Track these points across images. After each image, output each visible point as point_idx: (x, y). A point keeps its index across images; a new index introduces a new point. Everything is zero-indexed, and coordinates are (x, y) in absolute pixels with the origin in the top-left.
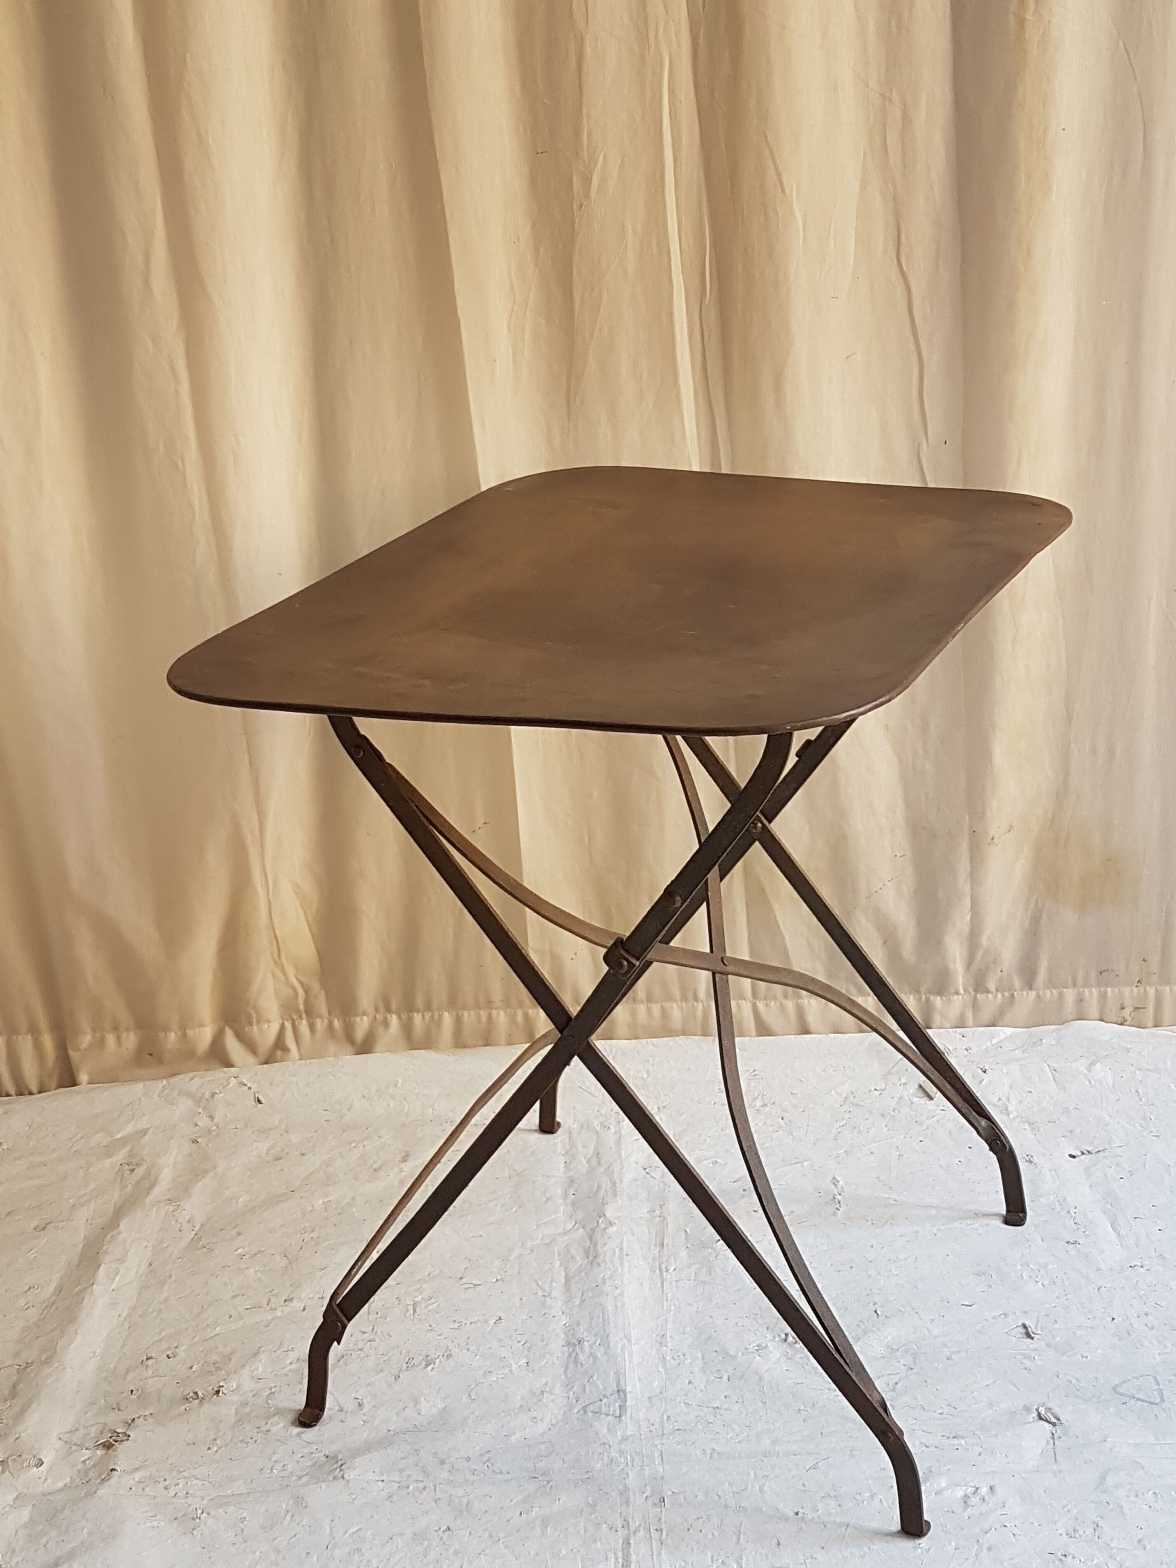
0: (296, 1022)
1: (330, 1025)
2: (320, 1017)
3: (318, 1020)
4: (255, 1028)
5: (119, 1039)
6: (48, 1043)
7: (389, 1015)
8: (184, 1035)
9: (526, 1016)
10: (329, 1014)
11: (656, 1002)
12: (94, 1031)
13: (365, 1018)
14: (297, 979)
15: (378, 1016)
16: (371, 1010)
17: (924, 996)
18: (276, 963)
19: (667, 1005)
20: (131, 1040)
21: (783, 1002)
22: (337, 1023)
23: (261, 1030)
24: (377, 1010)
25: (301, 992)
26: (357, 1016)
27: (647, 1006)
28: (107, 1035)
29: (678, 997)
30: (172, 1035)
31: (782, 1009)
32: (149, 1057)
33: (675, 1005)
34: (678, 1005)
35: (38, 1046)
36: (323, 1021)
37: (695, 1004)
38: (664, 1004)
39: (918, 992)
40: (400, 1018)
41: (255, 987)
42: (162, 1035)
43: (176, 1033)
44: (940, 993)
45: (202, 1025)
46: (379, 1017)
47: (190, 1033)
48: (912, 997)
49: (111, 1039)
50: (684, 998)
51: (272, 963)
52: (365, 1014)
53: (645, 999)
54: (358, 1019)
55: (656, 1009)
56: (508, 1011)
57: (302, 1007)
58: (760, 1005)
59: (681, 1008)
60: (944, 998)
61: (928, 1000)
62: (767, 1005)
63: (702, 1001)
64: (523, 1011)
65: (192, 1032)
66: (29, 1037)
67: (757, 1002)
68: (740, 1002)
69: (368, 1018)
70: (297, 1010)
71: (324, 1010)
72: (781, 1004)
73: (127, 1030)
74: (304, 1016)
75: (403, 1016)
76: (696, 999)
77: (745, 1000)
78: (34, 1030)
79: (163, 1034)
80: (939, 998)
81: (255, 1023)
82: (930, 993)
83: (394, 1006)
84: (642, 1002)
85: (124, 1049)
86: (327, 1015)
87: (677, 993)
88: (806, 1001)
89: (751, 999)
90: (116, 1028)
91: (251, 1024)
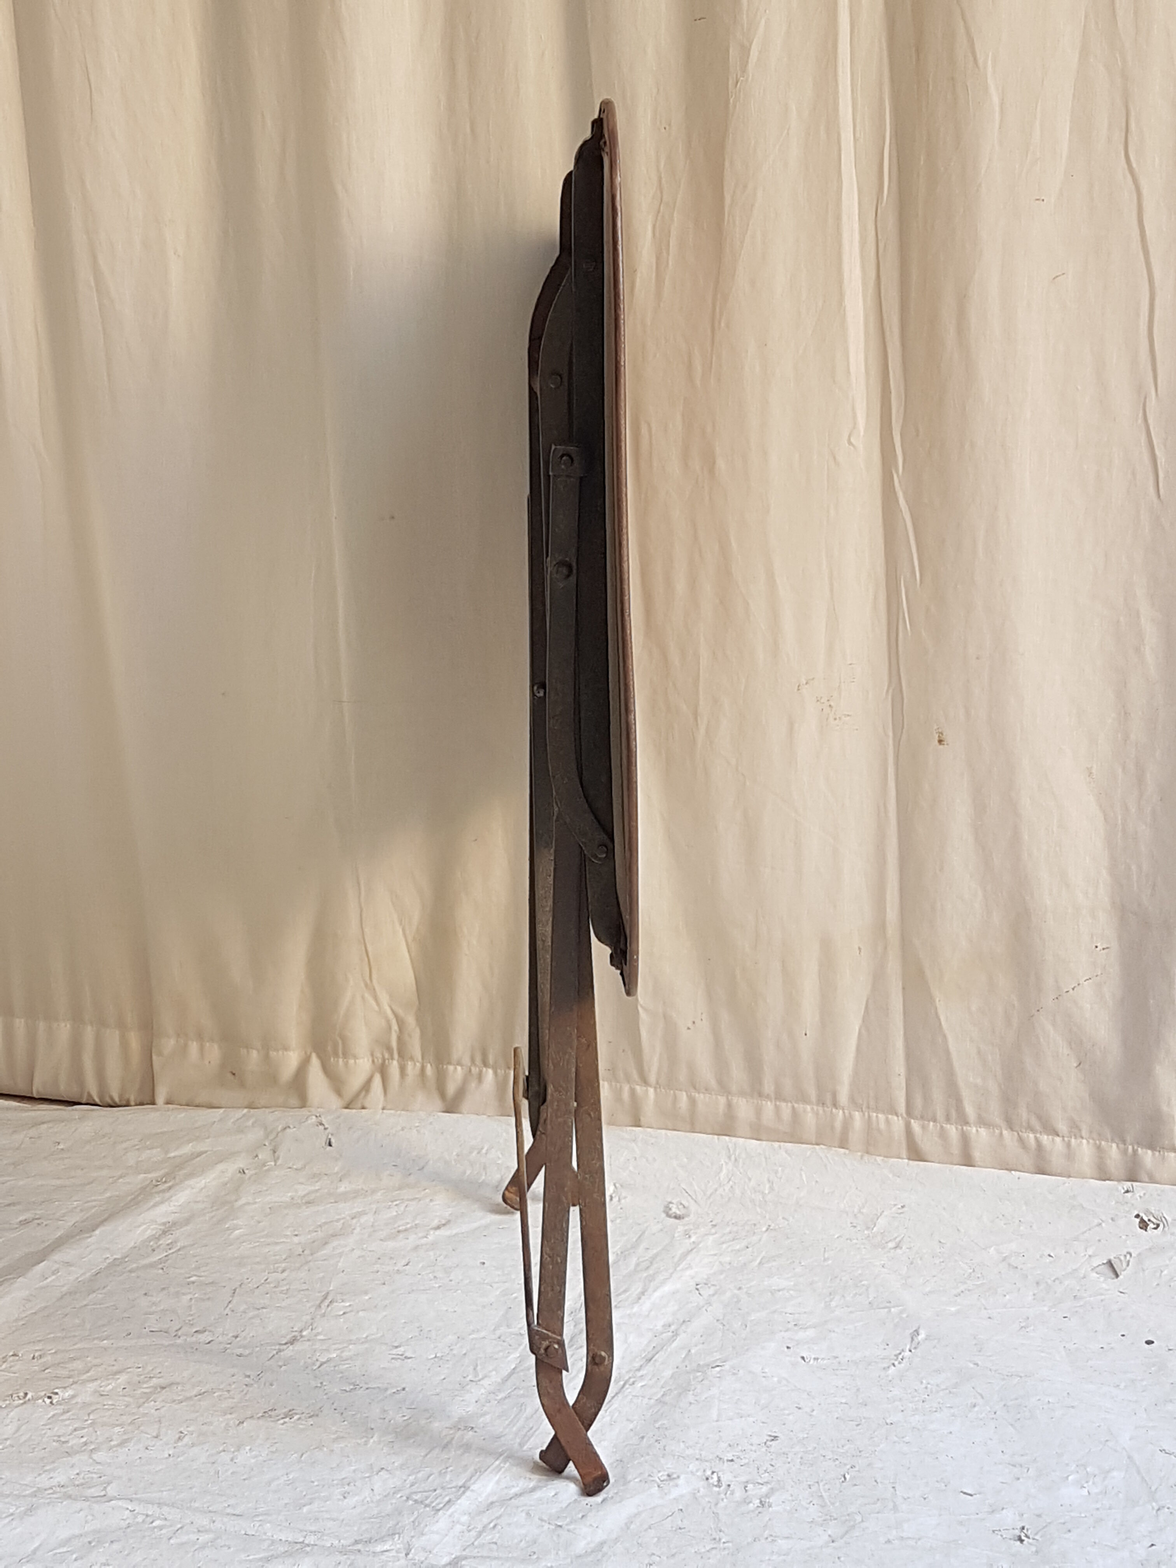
0: (387, 1061)
1: (423, 1069)
2: (412, 1058)
3: (410, 1063)
4: (341, 1060)
5: (202, 1049)
6: (135, 1041)
7: (484, 1069)
8: (267, 1057)
9: (633, 1092)
10: (423, 1058)
11: (785, 1100)
12: (178, 1035)
13: (459, 1068)
14: (392, 1010)
15: (473, 1069)
16: (467, 1061)
17: (1130, 1147)
18: (366, 985)
19: (799, 1107)
20: (214, 1052)
21: (944, 1125)
22: (429, 1070)
23: (346, 1064)
24: (473, 1060)
25: (395, 1027)
26: (449, 1063)
27: (776, 1105)
28: (190, 1043)
29: (814, 1098)
30: (254, 1054)
31: (943, 1135)
32: (230, 1076)
33: (809, 1108)
34: (812, 1109)
35: (124, 1044)
36: (415, 1064)
37: (834, 1110)
38: (796, 1105)
39: (1124, 1142)
40: (495, 1073)
41: (342, 1011)
42: (243, 1051)
43: (258, 1051)
44: (1152, 1147)
45: (286, 1049)
46: (475, 1070)
47: (273, 1054)
48: (1114, 1145)
49: (194, 1047)
50: (821, 1102)
51: (362, 985)
52: (459, 1063)
53: (773, 1095)
54: (451, 1068)
55: (786, 1109)
56: (613, 1084)
57: (394, 1044)
58: (915, 1125)
59: (817, 1114)
60: (1157, 1153)
61: (1135, 1152)
62: (924, 1127)
63: (843, 1109)
64: (630, 1087)
65: (275, 1053)
66: (117, 1032)
67: (912, 1121)
68: (890, 1116)
69: (462, 1069)
70: (389, 1049)
71: (417, 1053)
72: (942, 1127)
73: (212, 1040)
74: (396, 1056)
75: (499, 1071)
76: (835, 1105)
77: (897, 1115)
78: (121, 1025)
79: (245, 1050)
80: (1149, 1152)
81: (341, 1055)
82: (1139, 1144)
83: (491, 1060)
84: (768, 1097)
85: (207, 1062)
86: (420, 1059)
87: (813, 1093)
88: (974, 1130)
89: (905, 1115)
90: (200, 1037)
91: (336, 1055)
